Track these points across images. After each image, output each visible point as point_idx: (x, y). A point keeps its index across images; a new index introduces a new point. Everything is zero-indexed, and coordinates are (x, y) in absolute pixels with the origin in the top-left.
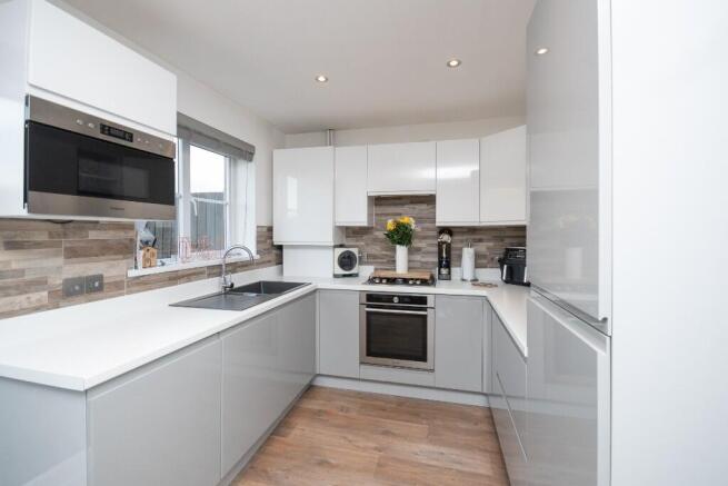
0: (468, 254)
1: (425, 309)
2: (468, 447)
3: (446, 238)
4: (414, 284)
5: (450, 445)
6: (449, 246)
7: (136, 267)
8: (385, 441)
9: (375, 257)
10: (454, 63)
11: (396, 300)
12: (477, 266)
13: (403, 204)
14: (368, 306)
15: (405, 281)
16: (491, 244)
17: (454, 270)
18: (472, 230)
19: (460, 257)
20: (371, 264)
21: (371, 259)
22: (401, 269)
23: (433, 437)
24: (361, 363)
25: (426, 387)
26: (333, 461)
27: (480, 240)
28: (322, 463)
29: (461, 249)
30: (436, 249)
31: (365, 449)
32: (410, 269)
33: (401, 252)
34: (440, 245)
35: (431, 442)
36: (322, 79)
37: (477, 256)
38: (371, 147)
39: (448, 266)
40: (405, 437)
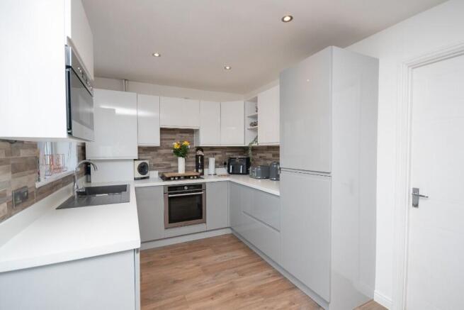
0: (212, 161)
1: (201, 191)
2: (233, 250)
3: (200, 153)
4: (194, 178)
5: (226, 252)
6: (202, 157)
7: (39, 180)
8: (198, 261)
9: (158, 165)
10: (228, 68)
11: (186, 188)
12: (216, 167)
13: (175, 134)
14: (170, 194)
15: (187, 177)
16: (221, 156)
17: (206, 170)
18: (212, 148)
19: (208, 163)
20: (156, 170)
21: (156, 166)
22: (181, 171)
23: (217, 252)
24: (166, 228)
25: (198, 233)
26: (180, 279)
27: (216, 154)
28: (175, 282)
29: (208, 159)
30: (194, 159)
31: (192, 268)
32: (186, 170)
33: (181, 161)
34: (197, 157)
35: (217, 254)
36: (157, 55)
37: (216, 162)
38: (162, 98)
39: (202, 168)
40: (205, 256)
